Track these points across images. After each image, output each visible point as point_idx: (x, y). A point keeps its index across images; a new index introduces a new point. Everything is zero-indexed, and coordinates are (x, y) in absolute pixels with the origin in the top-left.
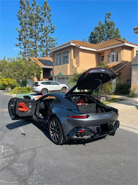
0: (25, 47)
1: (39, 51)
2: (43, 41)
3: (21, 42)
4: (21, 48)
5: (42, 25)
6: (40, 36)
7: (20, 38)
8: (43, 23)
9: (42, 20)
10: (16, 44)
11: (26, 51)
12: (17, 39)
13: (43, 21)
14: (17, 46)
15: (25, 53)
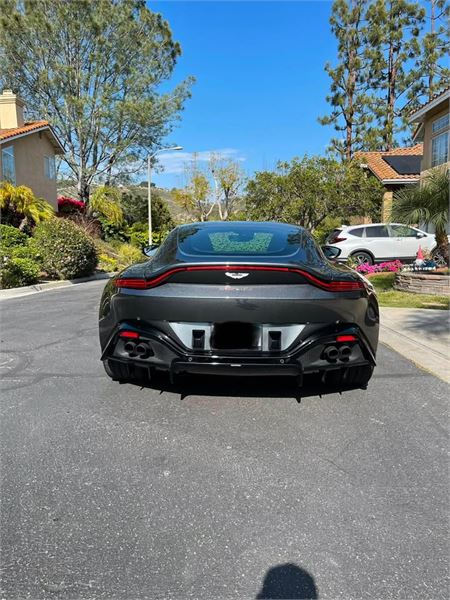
0: (349, 124)
1: (398, 128)
2: (417, 89)
3: (339, 109)
4: (337, 128)
5: (416, 33)
6: (407, 75)
7: (337, 96)
8: (419, 26)
9: (418, 14)
10: (322, 118)
11: (353, 136)
12: (328, 100)
13: (419, 19)
14: (323, 123)
15: (348, 144)
